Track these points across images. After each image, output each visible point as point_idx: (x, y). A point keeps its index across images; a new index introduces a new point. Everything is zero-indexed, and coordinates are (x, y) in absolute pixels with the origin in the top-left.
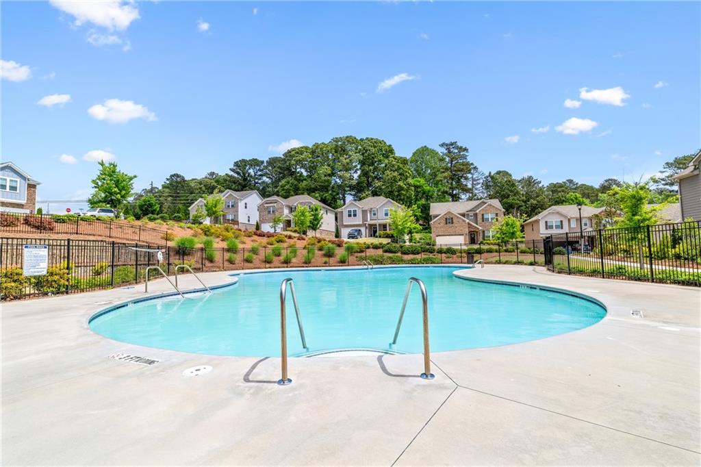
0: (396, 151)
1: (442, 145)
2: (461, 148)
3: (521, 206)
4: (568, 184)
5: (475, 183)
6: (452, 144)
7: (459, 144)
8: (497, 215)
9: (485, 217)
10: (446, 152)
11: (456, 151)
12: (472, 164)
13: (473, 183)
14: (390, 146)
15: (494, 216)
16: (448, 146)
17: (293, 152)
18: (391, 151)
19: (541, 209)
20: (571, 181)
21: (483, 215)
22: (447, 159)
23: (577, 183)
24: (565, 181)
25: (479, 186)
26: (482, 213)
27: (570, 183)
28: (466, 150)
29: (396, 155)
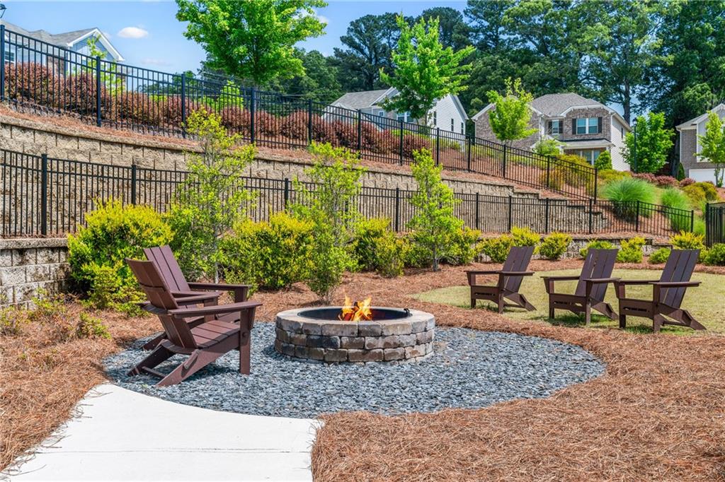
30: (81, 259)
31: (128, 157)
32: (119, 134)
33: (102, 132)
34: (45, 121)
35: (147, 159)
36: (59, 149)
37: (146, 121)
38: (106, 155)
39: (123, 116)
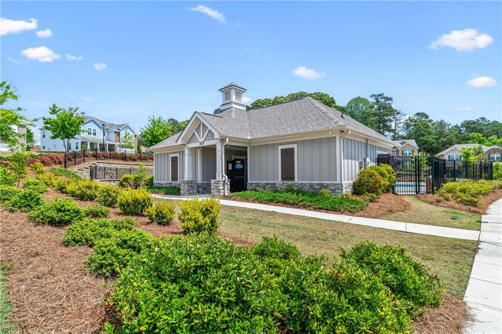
0: (336, 102)
1: (372, 96)
2: (387, 98)
3: (433, 143)
4: (481, 121)
5: (397, 122)
6: (380, 95)
7: (386, 95)
8: (413, 151)
9: (404, 152)
10: (375, 101)
11: (383, 100)
12: (396, 110)
13: (396, 122)
14: (332, 98)
15: (411, 152)
16: (377, 97)
17: (259, 104)
18: (333, 102)
19: (449, 145)
20: (483, 119)
21: (403, 151)
22: (376, 106)
23: (489, 121)
24: (478, 118)
25: (401, 125)
26: (402, 149)
27: (483, 120)
28: (390, 99)
29: (336, 104)
30: (122, 182)
31: (129, 167)
32: (129, 163)
33: (125, 163)
34: (117, 162)
35: (133, 167)
36: (119, 166)
37: (134, 160)
38: (126, 167)
39: (130, 159)
